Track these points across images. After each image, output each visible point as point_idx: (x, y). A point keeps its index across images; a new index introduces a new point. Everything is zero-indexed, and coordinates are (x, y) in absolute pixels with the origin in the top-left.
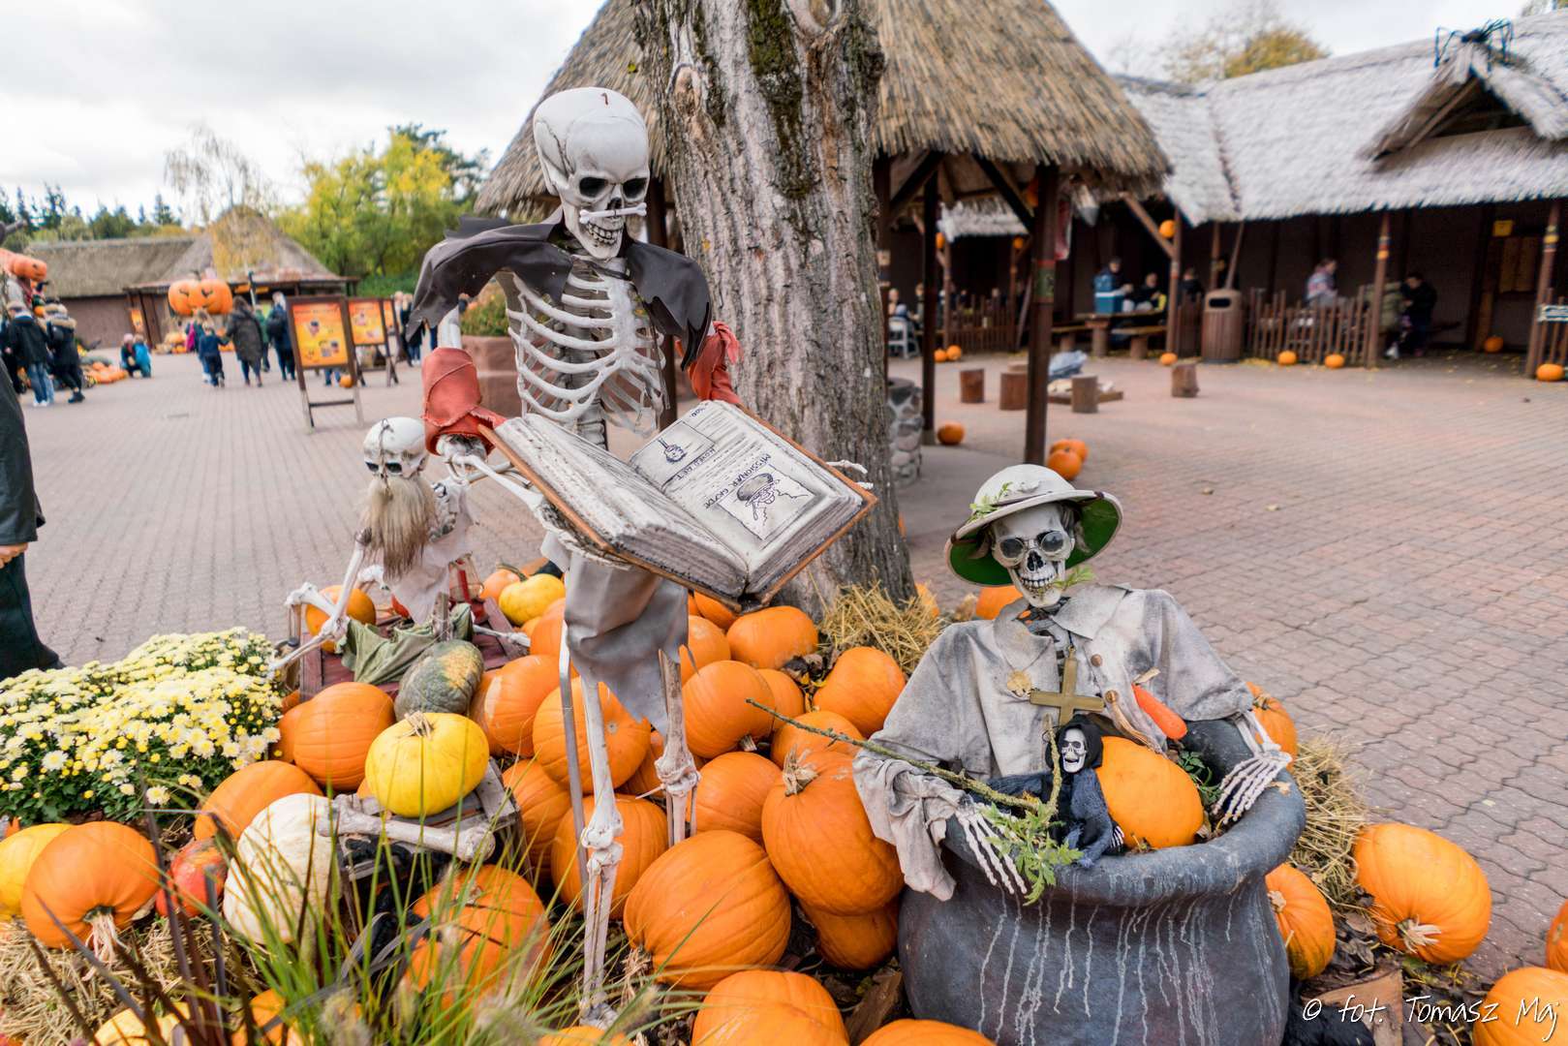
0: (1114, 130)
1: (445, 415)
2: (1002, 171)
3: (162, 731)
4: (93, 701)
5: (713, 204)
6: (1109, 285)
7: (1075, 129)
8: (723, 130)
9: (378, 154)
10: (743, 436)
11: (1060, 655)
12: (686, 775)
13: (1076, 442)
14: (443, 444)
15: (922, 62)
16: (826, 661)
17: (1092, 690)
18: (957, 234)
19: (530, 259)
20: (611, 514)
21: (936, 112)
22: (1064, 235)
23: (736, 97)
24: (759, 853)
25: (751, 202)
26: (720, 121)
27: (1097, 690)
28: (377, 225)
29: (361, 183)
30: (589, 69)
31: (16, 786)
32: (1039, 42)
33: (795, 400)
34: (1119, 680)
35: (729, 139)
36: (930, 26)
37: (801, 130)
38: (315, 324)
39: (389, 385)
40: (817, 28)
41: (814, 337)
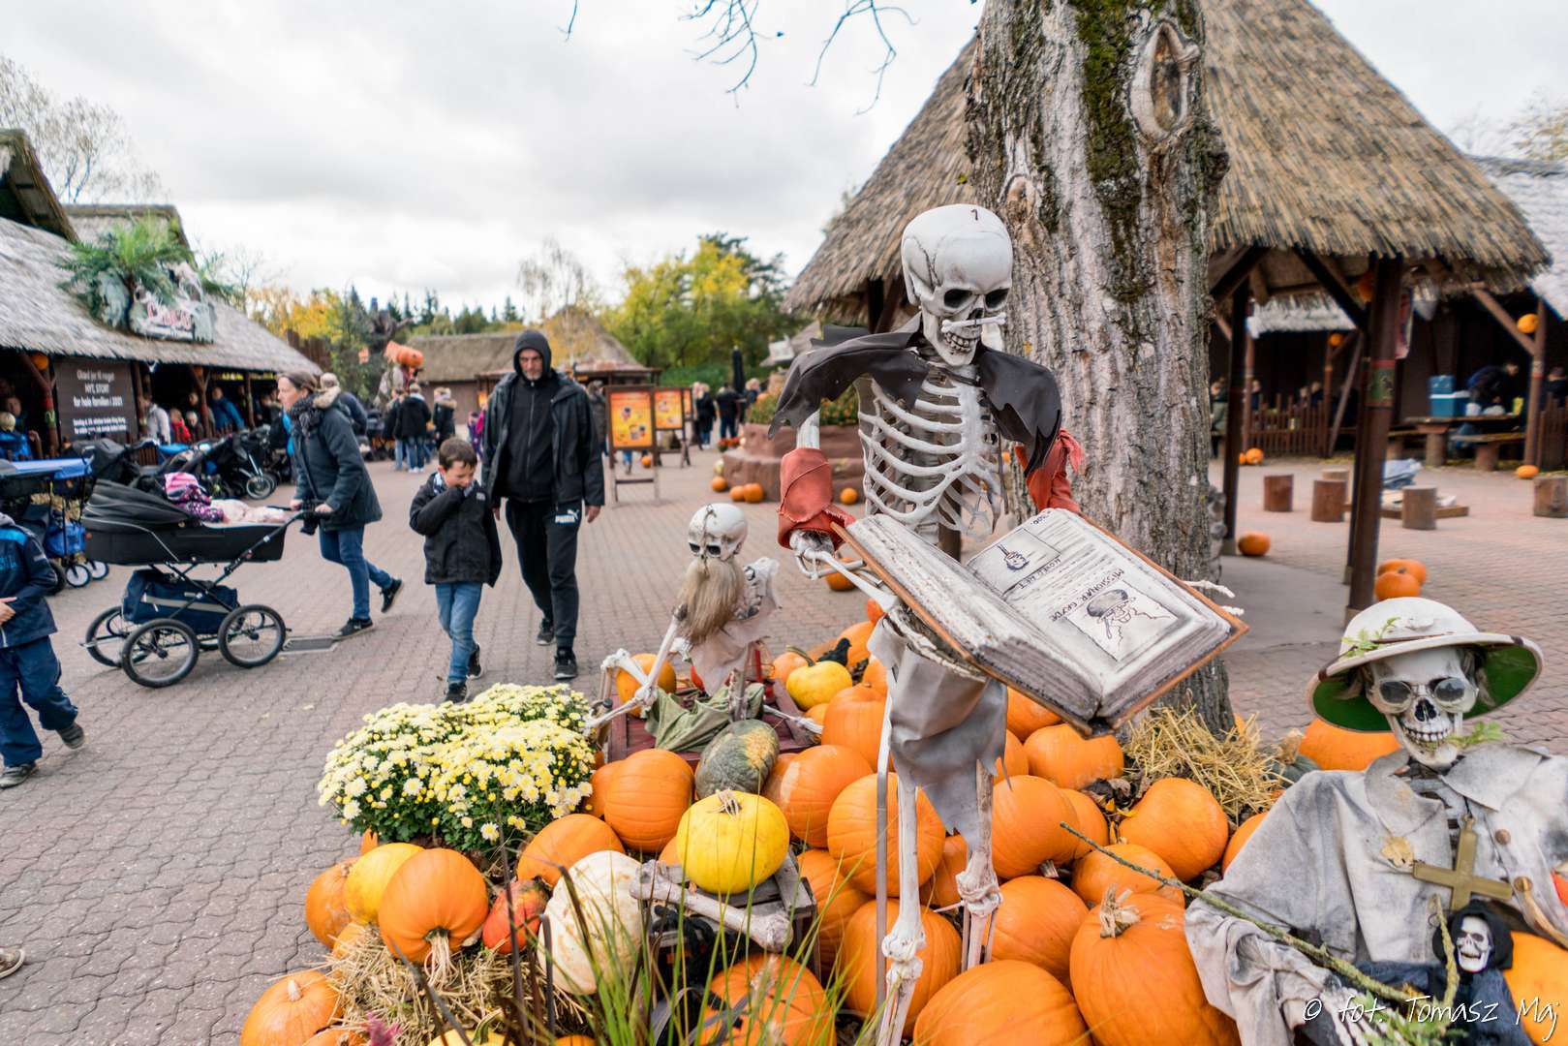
0: (1476, 218)
1: (802, 511)
2: (1327, 264)
3: (499, 772)
4: (446, 737)
5: (1038, 307)
6: (1448, 385)
7: (1426, 218)
8: (1055, 236)
9: (688, 259)
10: (1091, 548)
11: (1453, 824)
12: (988, 895)
13: (1412, 563)
14: (796, 539)
15: (1247, 158)
16: (1133, 789)
17: (1496, 872)
18: (1263, 330)
19: (889, 366)
20: (972, 623)
21: (1262, 207)
22: (1403, 332)
23: (1071, 204)
24: (1066, 995)
25: (1080, 305)
26: (1052, 227)
27: (1502, 873)
28: (682, 322)
29: (671, 286)
30: (897, 181)
31: (382, 805)
32: (1383, 129)
33: (1113, 506)
34: (1534, 864)
35: (1061, 245)
36: (1256, 120)
37: (1137, 234)
38: (628, 410)
39: (682, 467)
40: (1161, 132)
41: (1138, 442)
